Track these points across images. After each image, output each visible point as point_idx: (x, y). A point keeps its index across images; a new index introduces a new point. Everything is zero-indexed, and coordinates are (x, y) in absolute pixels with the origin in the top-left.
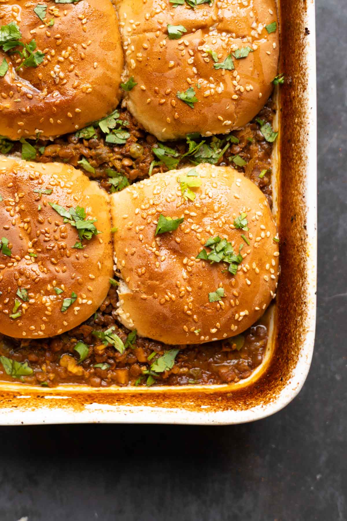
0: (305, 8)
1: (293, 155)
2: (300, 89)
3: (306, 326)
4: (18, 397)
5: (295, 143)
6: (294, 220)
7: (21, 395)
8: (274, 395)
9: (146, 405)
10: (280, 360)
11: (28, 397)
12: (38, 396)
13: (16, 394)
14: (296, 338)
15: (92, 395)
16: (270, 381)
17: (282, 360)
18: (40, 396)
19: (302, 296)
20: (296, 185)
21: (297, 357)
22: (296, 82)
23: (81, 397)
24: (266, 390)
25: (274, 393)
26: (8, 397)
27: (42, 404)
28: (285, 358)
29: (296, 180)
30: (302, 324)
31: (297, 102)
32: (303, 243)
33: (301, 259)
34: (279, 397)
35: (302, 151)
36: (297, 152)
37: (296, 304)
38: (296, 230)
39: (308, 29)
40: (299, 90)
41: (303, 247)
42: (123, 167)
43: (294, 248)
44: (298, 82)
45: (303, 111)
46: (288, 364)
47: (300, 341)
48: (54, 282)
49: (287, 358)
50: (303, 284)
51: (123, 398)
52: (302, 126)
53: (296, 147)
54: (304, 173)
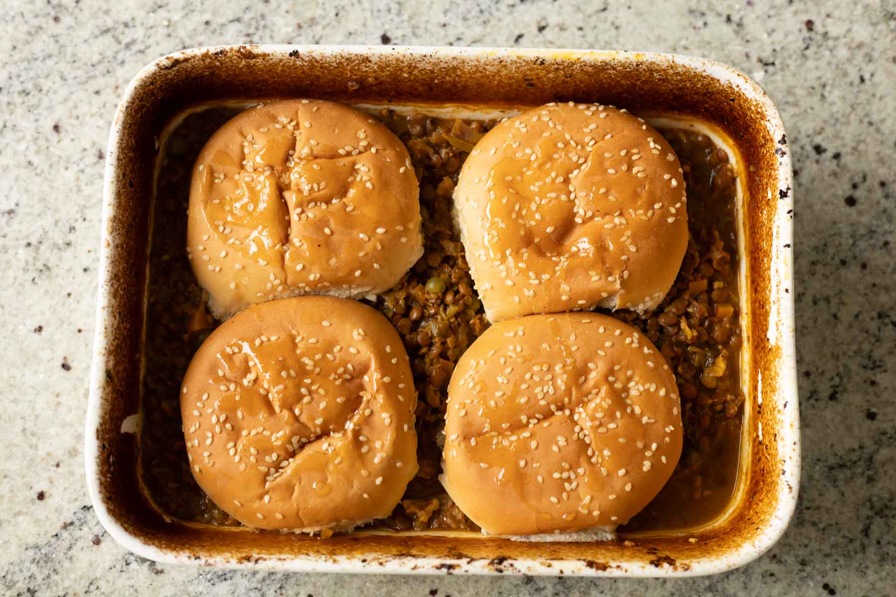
0: (265, 56)
1: (449, 82)
2: (367, 67)
3: (666, 64)
4: (761, 438)
5: (434, 79)
6: (532, 82)
7: (758, 436)
8: (753, 108)
9: (769, 268)
10: (706, 106)
11: (760, 426)
12: (759, 412)
13: (757, 442)
14: (681, 81)
15: (756, 344)
16: (735, 118)
17: (707, 103)
18: (759, 410)
19: (628, 70)
20: (488, 77)
21: (705, 78)
22: (356, 75)
23: (758, 357)
24: (745, 122)
25: (749, 109)
26: (761, 453)
27: (770, 404)
28: (705, 98)
29: (481, 77)
30: (664, 70)
31: (382, 74)
32: (561, 67)
33: (582, 70)
34: (756, 100)
35: (446, 66)
36: (446, 74)
37: (638, 80)
38: (544, 79)
39: (292, 52)
40: (367, 69)
41: (567, 66)
42: (455, 303)
43: (567, 82)
44: (356, 70)
45: (395, 62)
46: (713, 93)
47: (684, 73)
48: (611, 379)
49: (705, 95)
50: (614, 69)
51: (760, 303)
52: (413, 65)
53: (440, 77)
54: (474, 64)
